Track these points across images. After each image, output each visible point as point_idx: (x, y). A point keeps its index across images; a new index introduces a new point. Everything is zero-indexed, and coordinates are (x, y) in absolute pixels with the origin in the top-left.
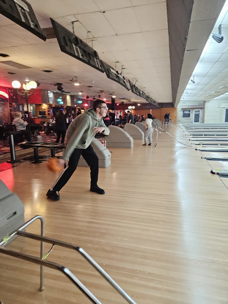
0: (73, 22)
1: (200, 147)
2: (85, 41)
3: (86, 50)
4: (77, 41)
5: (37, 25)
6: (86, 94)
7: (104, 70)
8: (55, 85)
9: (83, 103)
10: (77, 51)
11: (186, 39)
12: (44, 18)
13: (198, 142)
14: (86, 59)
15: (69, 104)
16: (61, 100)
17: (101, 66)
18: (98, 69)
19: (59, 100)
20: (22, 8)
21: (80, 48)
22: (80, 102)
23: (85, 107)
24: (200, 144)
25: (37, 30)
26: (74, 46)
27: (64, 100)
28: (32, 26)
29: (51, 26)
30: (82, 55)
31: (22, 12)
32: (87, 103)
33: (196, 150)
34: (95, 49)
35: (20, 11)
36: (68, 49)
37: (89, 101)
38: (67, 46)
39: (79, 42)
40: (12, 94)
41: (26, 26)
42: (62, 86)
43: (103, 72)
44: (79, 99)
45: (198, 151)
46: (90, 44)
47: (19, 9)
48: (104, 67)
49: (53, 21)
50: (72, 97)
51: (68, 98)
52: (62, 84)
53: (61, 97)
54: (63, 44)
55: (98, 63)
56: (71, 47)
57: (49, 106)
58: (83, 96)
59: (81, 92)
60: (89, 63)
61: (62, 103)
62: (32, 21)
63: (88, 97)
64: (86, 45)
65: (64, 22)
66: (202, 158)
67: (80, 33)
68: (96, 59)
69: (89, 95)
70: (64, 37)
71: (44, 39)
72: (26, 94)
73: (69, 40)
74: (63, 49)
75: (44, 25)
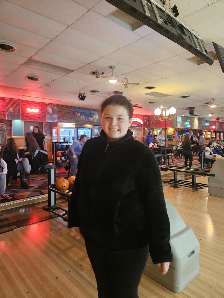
6: (216, 116)
8: (187, 109)
9: (211, 125)
15: (196, 127)
16: (189, 123)
19: (186, 123)
22: (208, 124)
23: (212, 129)
27: (192, 123)
32: (215, 125)
35: (196, 42)
37: (218, 123)
40: (145, 121)
42: (194, 110)
44: (207, 122)
47: (195, 39)
50: (200, 120)
51: (196, 121)
52: (194, 108)
53: (189, 121)
57: (175, 130)
58: (211, 118)
59: (212, 114)
61: (189, 126)
63: (218, 119)
69: (219, 116)
72: (165, 119)
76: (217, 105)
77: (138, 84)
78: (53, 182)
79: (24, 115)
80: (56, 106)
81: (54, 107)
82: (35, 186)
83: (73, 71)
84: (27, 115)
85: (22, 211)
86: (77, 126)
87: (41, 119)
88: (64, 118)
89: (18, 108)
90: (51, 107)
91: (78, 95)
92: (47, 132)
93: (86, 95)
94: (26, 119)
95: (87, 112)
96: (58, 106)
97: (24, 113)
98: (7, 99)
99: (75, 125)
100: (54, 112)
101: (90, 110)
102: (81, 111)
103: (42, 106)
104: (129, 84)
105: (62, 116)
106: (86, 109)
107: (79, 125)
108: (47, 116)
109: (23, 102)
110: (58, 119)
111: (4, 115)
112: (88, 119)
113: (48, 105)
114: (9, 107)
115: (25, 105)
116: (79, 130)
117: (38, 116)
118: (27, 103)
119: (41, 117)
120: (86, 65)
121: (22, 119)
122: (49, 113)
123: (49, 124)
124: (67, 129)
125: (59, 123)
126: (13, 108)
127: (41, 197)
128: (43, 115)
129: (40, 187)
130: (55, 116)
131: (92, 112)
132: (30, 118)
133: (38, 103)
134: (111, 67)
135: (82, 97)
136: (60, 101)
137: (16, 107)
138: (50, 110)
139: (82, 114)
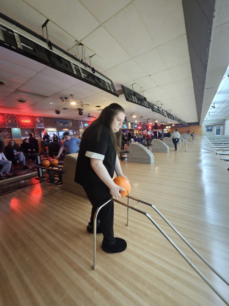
0: (132, 85)
1: (221, 152)
2: (139, 93)
3: (140, 97)
4: (135, 94)
5: (114, 90)
6: (139, 121)
7: (150, 107)
9: (138, 127)
10: (135, 99)
11: (204, 82)
12: (118, 85)
13: (218, 149)
14: (139, 102)
15: (130, 128)
17: (148, 105)
18: (146, 107)
19: (124, 126)
20: (108, 83)
21: (136, 97)
22: (136, 126)
23: (138, 129)
24: (220, 150)
25: (115, 92)
26: (133, 97)
27: (127, 125)
28: (113, 91)
29: (121, 88)
30: (138, 101)
31: (108, 85)
32: (140, 126)
33: (217, 154)
34: (145, 96)
35: (107, 85)
36: (130, 99)
38: (129, 97)
39: (136, 94)
41: (110, 92)
43: (149, 108)
44: (135, 125)
45: (218, 155)
46: (142, 94)
47: (107, 84)
48: (150, 105)
49: (122, 86)
50: (132, 124)
51: (129, 124)
53: (126, 124)
54: (127, 97)
55: (146, 104)
56: (132, 98)
58: (138, 123)
59: (137, 120)
60: (141, 105)
61: (126, 127)
62: (113, 89)
63: (140, 123)
64: (140, 95)
65: (128, 85)
66: (221, 159)
67: (136, 89)
68: (145, 101)
69: (141, 122)
70: (128, 93)
71: (118, 96)
73: (131, 94)
74: (127, 100)
75: (118, 89)
76: (136, 116)
77: (89, 105)
78: (39, 163)
79: (20, 124)
80: (42, 118)
81: (41, 118)
82: (30, 167)
83: (48, 97)
84: (22, 124)
85: (23, 182)
86: (58, 130)
87: (32, 127)
88: (49, 125)
89: (14, 120)
90: (39, 119)
91: (55, 111)
92: (38, 135)
93: (60, 111)
94: (21, 127)
95: (64, 121)
96: (44, 118)
97: (19, 123)
98: (5, 114)
99: (57, 129)
100: (41, 122)
101: (66, 119)
102: (60, 120)
103: (33, 118)
104: (83, 105)
105: (47, 124)
106: (63, 119)
107: (59, 130)
108: (37, 124)
109: (18, 116)
110: (45, 126)
111: (4, 125)
112: (65, 125)
113: (36, 117)
114: (8, 120)
115: (20, 118)
116: (59, 133)
117: (30, 125)
118: (21, 117)
119: (32, 126)
120: (56, 93)
121: (19, 127)
122: (37, 123)
123: (38, 129)
124: (52, 132)
125: (45, 129)
126: (11, 120)
127: (34, 173)
128: (34, 124)
129: (34, 168)
130: (42, 124)
131: (67, 121)
132: (25, 127)
133: (29, 116)
134: (71, 95)
135: (58, 112)
136: (44, 115)
137: (13, 119)
138: (38, 121)
139: (61, 122)
